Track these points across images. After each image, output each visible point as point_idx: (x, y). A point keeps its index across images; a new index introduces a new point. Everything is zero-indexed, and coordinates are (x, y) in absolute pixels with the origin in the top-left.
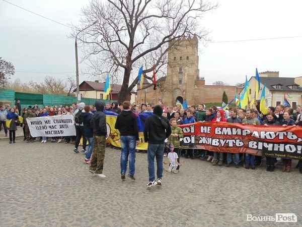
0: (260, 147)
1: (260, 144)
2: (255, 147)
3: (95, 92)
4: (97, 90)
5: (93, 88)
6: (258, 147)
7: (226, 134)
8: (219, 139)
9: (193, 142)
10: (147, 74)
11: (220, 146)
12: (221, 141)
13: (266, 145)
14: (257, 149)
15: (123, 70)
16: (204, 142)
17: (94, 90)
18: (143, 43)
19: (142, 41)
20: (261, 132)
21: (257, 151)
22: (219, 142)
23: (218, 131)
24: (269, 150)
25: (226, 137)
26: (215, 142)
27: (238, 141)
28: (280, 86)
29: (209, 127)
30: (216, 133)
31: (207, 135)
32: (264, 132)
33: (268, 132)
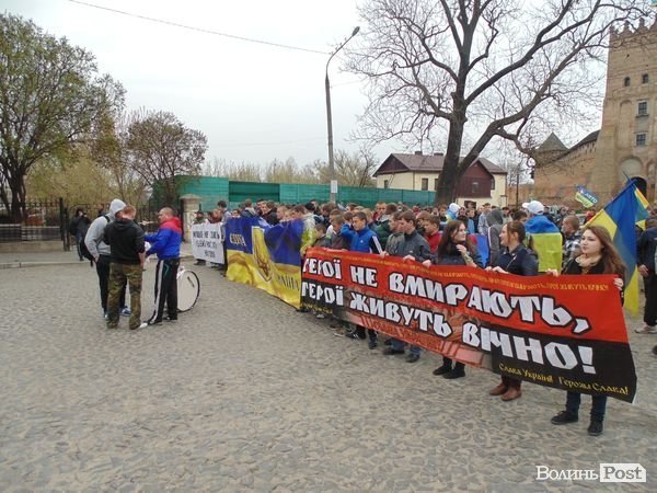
3: (409, 175)
4: (415, 172)
5: (405, 167)
6: (480, 344)
7: (414, 293)
8: (399, 305)
9: (340, 302)
10: (505, 128)
11: (402, 323)
12: (405, 309)
13: (495, 338)
15: (447, 123)
16: (360, 308)
17: (408, 171)
18: (486, 56)
19: (483, 52)
22: (399, 311)
23: (395, 282)
24: (504, 354)
25: (415, 301)
26: (391, 311)
27: (439, 318)
29: (369, 271)
30: (393, 288)
31: (365, 290)
32: (488, 292)
33: (496, 294)
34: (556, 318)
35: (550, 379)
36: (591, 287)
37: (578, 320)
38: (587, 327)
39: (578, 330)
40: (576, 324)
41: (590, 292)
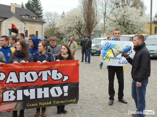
0: (20, 97)
1: (20, 93)
2: (13, 98)
6: (16, 98)
13: (26, 92)
14: (16, 100)
20: (21, 73)
21: (15, 104)
24: (31, 98)
28: (28, 17)
32: (24, 73)
33: (29, 73)
34: (57, 77)
35: (50, 103)
36: (71, 64)
37: (64, 77)
38: (68, 78)
39: (64, 80)
40: (64, 78)
41: (70, 66)
